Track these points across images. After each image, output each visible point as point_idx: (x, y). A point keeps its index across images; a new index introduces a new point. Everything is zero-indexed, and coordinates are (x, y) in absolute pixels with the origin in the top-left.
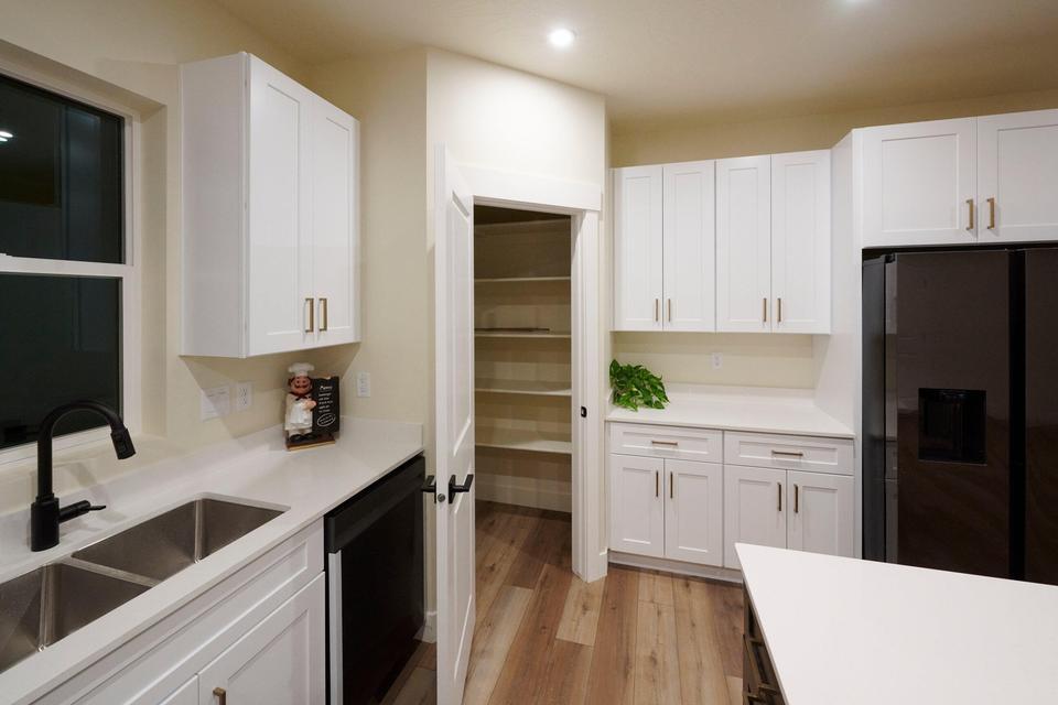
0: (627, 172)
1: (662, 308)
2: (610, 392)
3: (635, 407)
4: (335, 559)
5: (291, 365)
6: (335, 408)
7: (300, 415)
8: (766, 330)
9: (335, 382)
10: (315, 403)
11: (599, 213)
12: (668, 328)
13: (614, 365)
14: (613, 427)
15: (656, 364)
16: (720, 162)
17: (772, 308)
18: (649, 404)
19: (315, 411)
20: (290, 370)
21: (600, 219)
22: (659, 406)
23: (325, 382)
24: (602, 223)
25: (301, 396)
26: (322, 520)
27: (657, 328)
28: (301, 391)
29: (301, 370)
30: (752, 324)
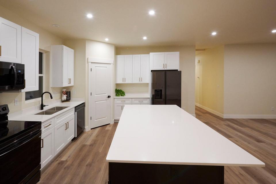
0: (118, 56)
1: (124, 79)
2: (115, 94)
3: (119, 96)
4: (76, 113)
5: (63, 89)
6: (70, 96)
7: (65, 97)
8: (140, 83)
9: (70, 92)
10: (67, 95)
11: (113, 64)
12: (125, 83)
13: (116, 89)
14: (115, 99)
15: (123, 89)
16: (133, 55)
17: (141, 79)
18: (121, 96)
19: (67, 97)
20: (63, 90)
21: (113, 65)
22: (123, 96)
23: (68, 92)
24: (114, 66)
25: (64, 94)
26: (74, 108)
27: (123, 83)
28: (65, 93)
29: (64, 90)
30: (137, 82)
